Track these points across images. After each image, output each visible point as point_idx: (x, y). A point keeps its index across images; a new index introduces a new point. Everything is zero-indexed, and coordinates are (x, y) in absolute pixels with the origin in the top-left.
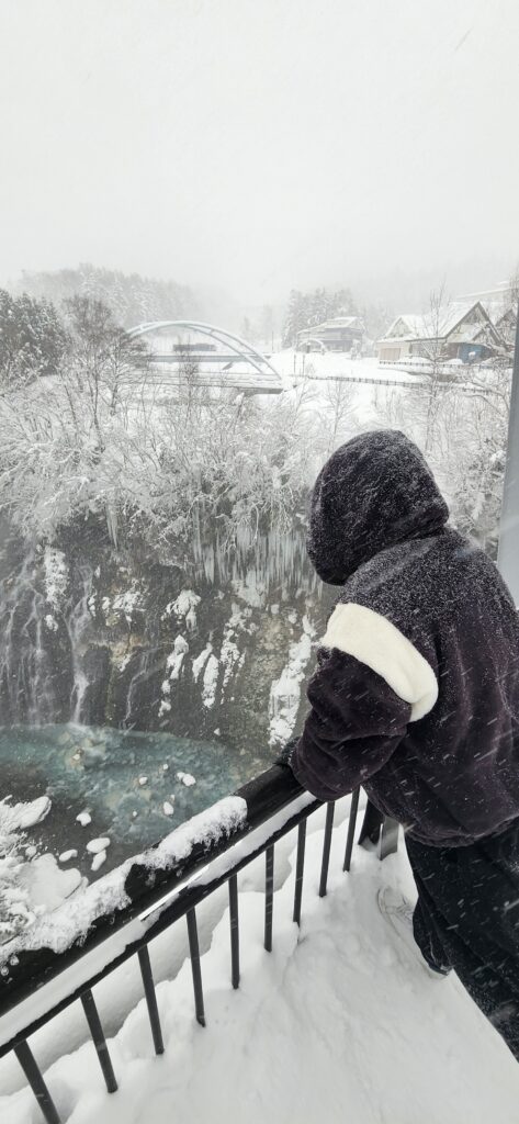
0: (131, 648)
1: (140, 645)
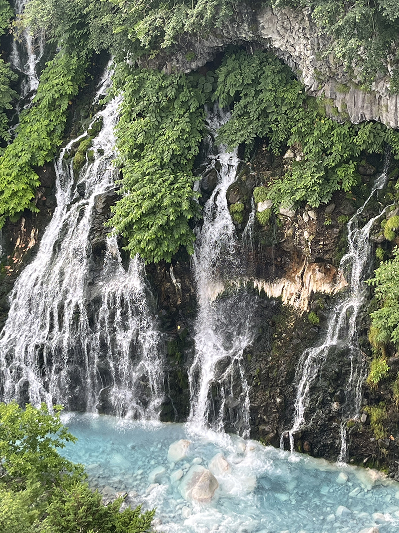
0: (305, 294)
1: (326, 288)
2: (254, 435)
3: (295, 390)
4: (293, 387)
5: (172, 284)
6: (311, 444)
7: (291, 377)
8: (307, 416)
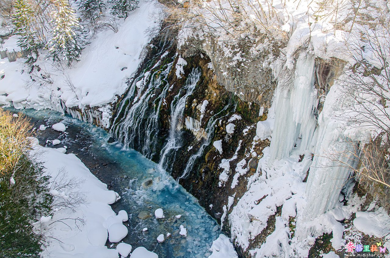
2: (172, 175)
3: (186, 166)
4: (186, 165)
5: (168, 121)
6: (183, 184)
7: (186, 162)
8: (186, 175)
